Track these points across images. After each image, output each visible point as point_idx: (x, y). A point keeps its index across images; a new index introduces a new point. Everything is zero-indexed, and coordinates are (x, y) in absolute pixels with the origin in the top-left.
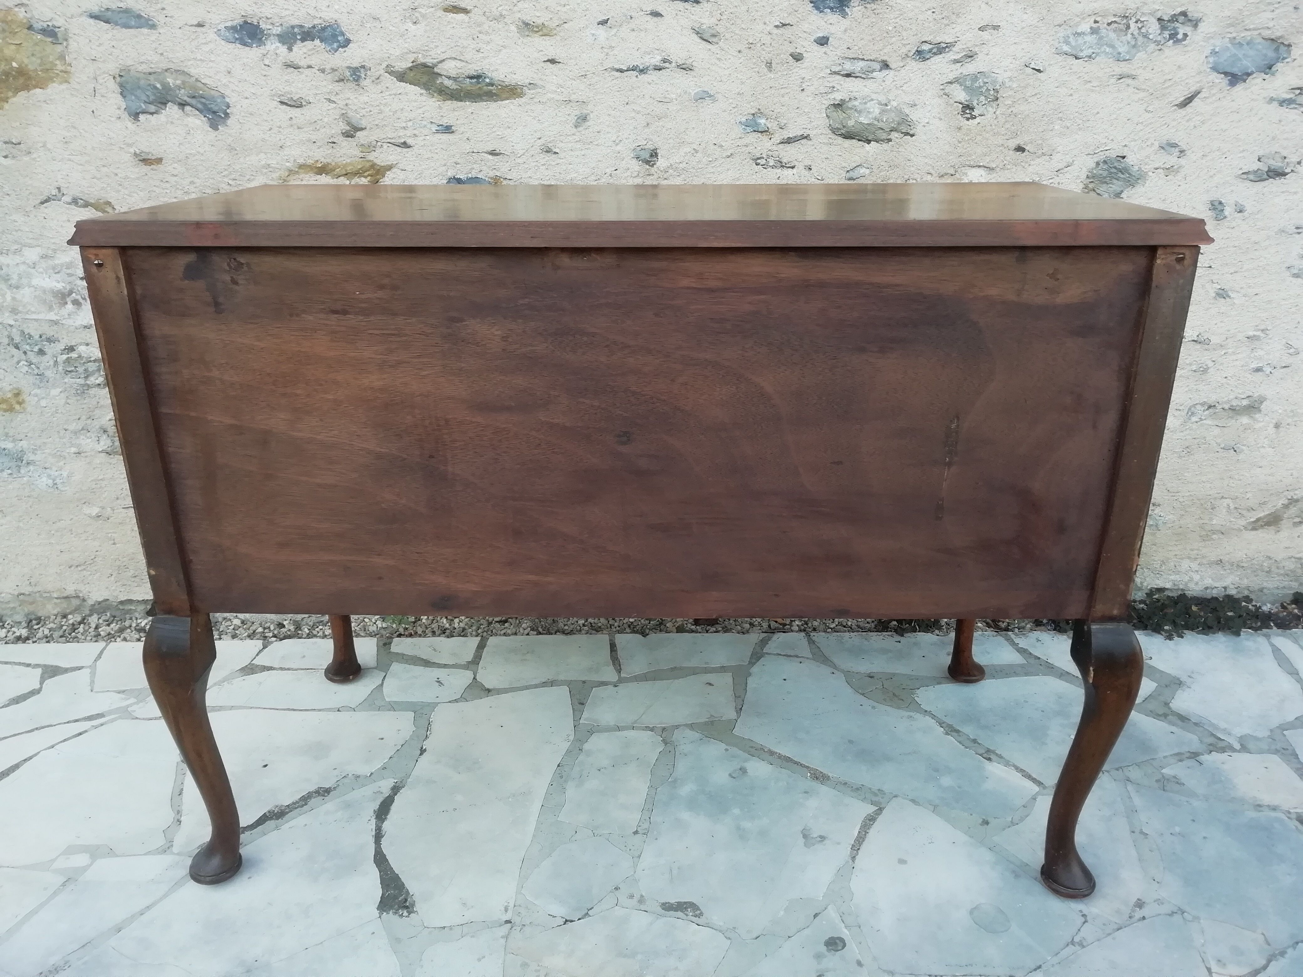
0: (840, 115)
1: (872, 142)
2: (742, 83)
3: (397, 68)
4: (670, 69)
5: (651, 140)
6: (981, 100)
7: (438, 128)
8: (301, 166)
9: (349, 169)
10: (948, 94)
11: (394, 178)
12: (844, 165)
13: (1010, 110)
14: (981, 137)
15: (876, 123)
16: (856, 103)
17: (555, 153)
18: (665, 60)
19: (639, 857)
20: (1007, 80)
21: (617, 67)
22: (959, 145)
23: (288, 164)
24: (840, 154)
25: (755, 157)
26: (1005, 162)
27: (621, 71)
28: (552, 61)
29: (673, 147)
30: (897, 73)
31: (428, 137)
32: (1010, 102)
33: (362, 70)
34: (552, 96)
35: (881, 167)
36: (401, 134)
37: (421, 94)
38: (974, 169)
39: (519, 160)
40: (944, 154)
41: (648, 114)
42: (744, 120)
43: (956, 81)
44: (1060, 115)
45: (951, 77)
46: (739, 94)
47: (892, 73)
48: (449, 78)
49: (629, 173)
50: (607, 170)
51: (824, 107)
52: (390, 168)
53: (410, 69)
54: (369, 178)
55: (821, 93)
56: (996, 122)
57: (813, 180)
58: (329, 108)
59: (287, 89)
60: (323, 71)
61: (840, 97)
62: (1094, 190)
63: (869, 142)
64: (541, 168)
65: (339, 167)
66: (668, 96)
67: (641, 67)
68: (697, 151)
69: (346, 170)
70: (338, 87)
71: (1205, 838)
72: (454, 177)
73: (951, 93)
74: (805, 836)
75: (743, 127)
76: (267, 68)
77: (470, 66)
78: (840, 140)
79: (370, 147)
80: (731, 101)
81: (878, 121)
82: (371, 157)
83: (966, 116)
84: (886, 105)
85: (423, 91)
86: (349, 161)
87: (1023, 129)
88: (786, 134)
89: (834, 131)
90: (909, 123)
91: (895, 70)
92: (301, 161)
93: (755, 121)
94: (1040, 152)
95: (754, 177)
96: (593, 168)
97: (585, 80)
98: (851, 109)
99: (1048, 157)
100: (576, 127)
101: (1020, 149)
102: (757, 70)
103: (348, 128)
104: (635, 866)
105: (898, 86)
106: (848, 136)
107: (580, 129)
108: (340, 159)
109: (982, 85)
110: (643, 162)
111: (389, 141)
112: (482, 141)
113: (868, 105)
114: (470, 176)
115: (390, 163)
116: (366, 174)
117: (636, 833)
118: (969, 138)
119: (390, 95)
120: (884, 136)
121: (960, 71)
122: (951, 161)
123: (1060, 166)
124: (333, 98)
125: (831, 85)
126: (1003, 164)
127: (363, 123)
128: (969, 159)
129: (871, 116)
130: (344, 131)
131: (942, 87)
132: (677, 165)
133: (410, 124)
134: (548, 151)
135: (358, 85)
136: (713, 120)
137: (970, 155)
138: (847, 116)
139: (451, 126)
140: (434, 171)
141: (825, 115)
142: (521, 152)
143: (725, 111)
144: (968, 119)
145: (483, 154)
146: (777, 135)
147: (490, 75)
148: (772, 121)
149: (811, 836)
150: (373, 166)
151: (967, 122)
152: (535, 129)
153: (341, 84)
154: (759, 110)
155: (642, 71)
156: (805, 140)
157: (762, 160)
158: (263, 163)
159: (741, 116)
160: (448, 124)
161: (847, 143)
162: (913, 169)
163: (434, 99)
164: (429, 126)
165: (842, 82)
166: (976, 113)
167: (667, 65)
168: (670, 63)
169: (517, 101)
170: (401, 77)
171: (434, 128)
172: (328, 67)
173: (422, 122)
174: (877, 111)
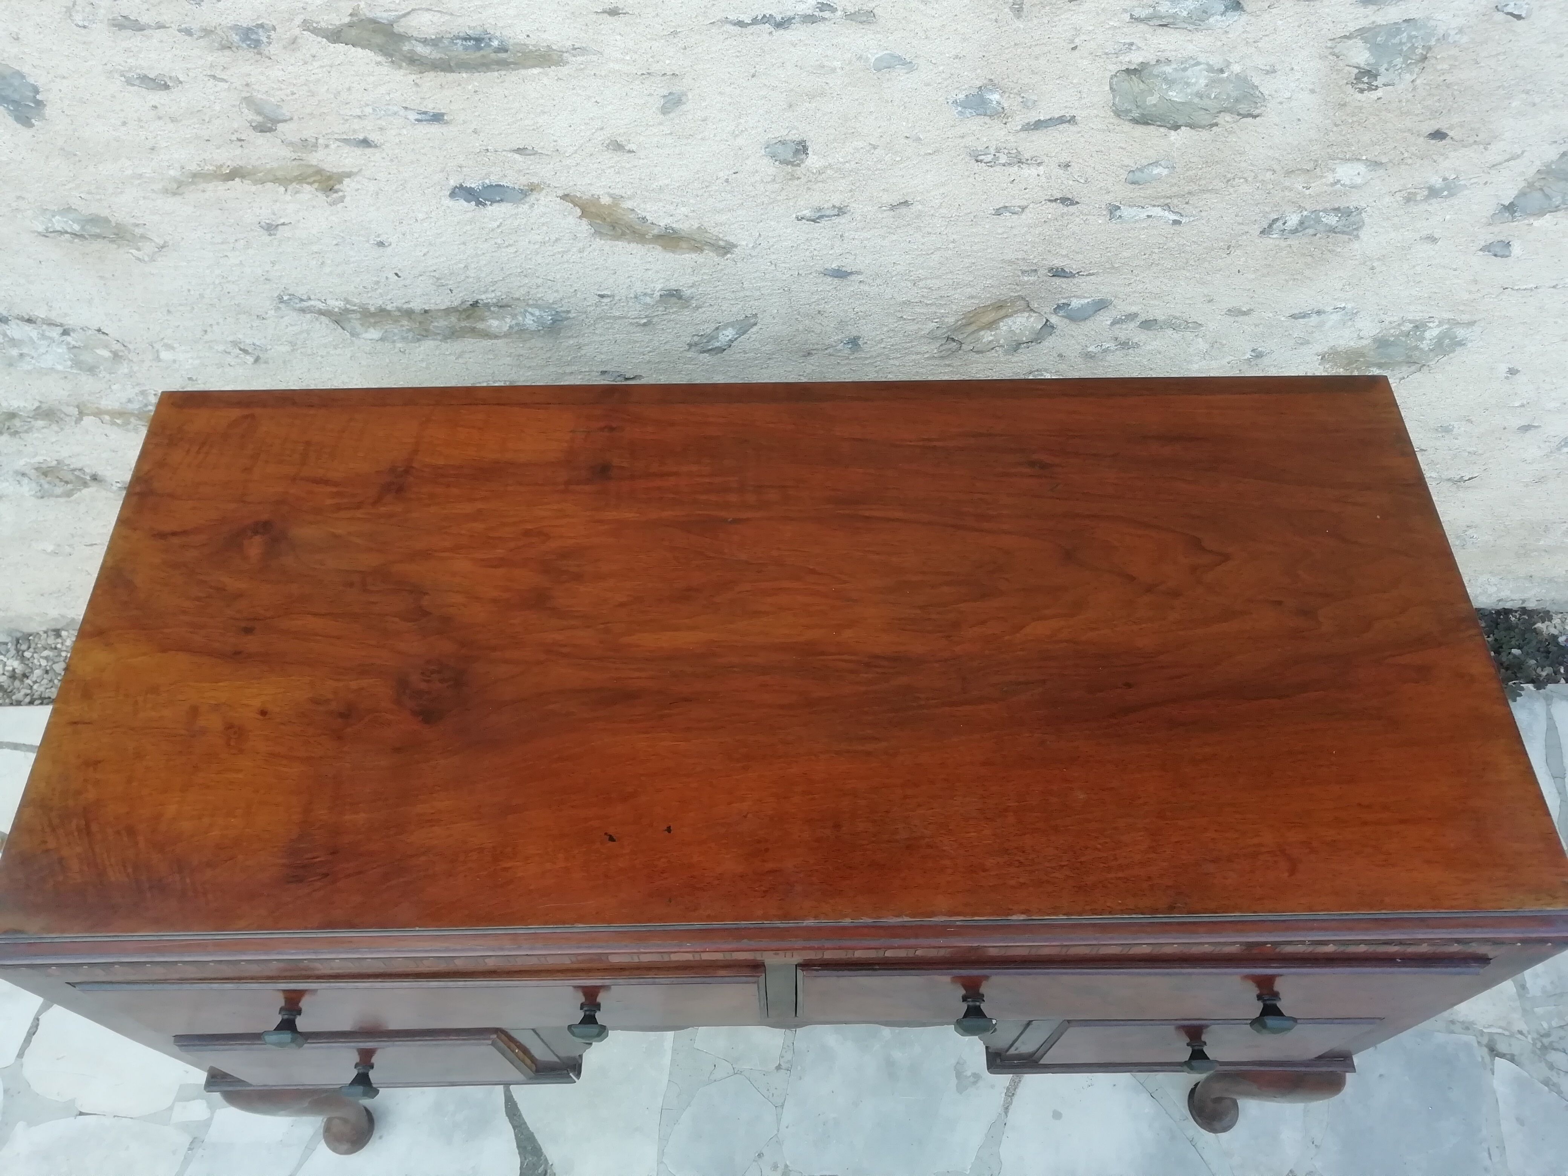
0: (1136, 85)
1: (1183, 128)
2: (964, 40)
3: (323, 25)
4: (832, 22)
5: (797, 129)
6: (1395, 62)
7: (419, 117)
8: (195, 175)
9: (279, 174)
10: (1339, 54)
11: (358, 189)
12: (1126, 162)
13: (1442, 78)
14: (1377, 118)
15: (1196, 100)
16: (1168, 69)
17: (630, 151)
18: (823, 7)
19: (782, 1106)
20: (1452, 33)
21: (732, 17)
22: (1335, 129)
23: (172, 173)
24: (1123, 145)
25: (977, 153)
26: (1406, 155)
27: (740, 24)
28: (613, 12)
29: (835, 140)
30: (1253, 20)
31: (405, 132)
32: (1446, 66)
33: (260, 30)
34: (617, 67)
35: (1190, 165)
36: (356, 127)
37: (378, 63)
38: (1349, 165)
39: (569, 162)
40: (1304, 143)
41: (792, 90)
42: (961, 96)
43: (1361, 33)
44: (1529, 87)
45: (1352, 27)
46: (957, 57)
47: (1244, 18)
48: (425, 42)
49: (757, 178)
50: (721, 174)
51: (1108, 75)
52: (349, 175)
53: (350, 25)
54: (316, 185)
55: (1106, 54)
56: (1410, 96)
57: (1071, 182)
58: (218, 89)
59: (132, 62)
60: (188, 32)
61: (1141, 60)
62: (1541, 189)
63: (1176, 127)
64: (608, 171)
65: (261, 172)
66: (826, 63)
67: (779, 18)
68: (875, 147)
69: (275, 175)
70: (224, 57)
71: (1381, 1076)
72: (461, 185)
73: (1345, 52)
74: (959, 1075)
75: (960, 109)
76: (83, 31)
77: (460, 21)
78: (1127, 127)
79: (307, 145)
80: (941, 68)
81: (1201, 97)
82: (315, 159)
83: (1361, 86)
84: (1222, 71)
85: (380, 58)
86: (275, 165)
87: (1455, 106)
88: (1034, 116)
89: (1118, 114)
90: (1255, 100)
91: (1250, 14)
92: (193, 167)
93: (982, 96)
94: (1471, 140)
95: (971, 180)
96: (698, 172)
97: (675, 41)
98: (1158, 76)
99: (1482, 146)
100: (664, 113)
101: (1438, 135)
102: (993, 17)
103: (260, 119)
104: (779, 1121)
105: (1251, 41)
106: (1144, 120)
107: (672, 115)
108: (259, 162)
109: (1404, 40)
110: (781, 162)
111: (336, 136)
112: (501, 134)
113: (1189, 73)
114: (487, 181)
115: (347, 170)
116: (309, 180)
117: (779, 1068)
118: (1355, 119)
119: (321, 67)
120: (1205, 119)
121: (1373, 18)
122: (1312, 153)
123: (1499, 159)
124: (219, 74)
125: (1128, 41)
126: (1402, 157)
127: (286, 111)
128: (1346, 149)
129: (1189, 91)
130: (254, 124)
131: (1329, 44)
132: (839, 165)
133: (368, 110)
134: (617, 146)
135: (260, 53)
136: (906, 99)
137: (1350, 145)
138: (1147, 88)
139: (443, 115)
140: (426, 180)
141: (1107, 88)
142: (570, 150)
143: (928, 85)
144: (1362, 91)
145: (504, 153)
146: (1018, 118)
147: (498, 34)
148: (1012, 96)
149: (965, 1074)
150: (319, 172)
151: (1359, 96)
152: (591, 115)
153: (227, 53)
154: (991, 80)
155: (783, 24)
156: (1065, 125)
157: (988, 156)
158: (129, 172)
159: (957, 91)
160: (436, 111)
161: (1140, 130)
162: (1243, 165)
163: (402, 72)
164: (402, 112)
165: (1148, 36)
166: (1380, 81)
167: (827, 14)
168: (833, 10)
169: (552, 71)
170: (336, 36)
171: (412, 116)
172: (195, 26)
173: (390, 107)
174: (1203, 82)
